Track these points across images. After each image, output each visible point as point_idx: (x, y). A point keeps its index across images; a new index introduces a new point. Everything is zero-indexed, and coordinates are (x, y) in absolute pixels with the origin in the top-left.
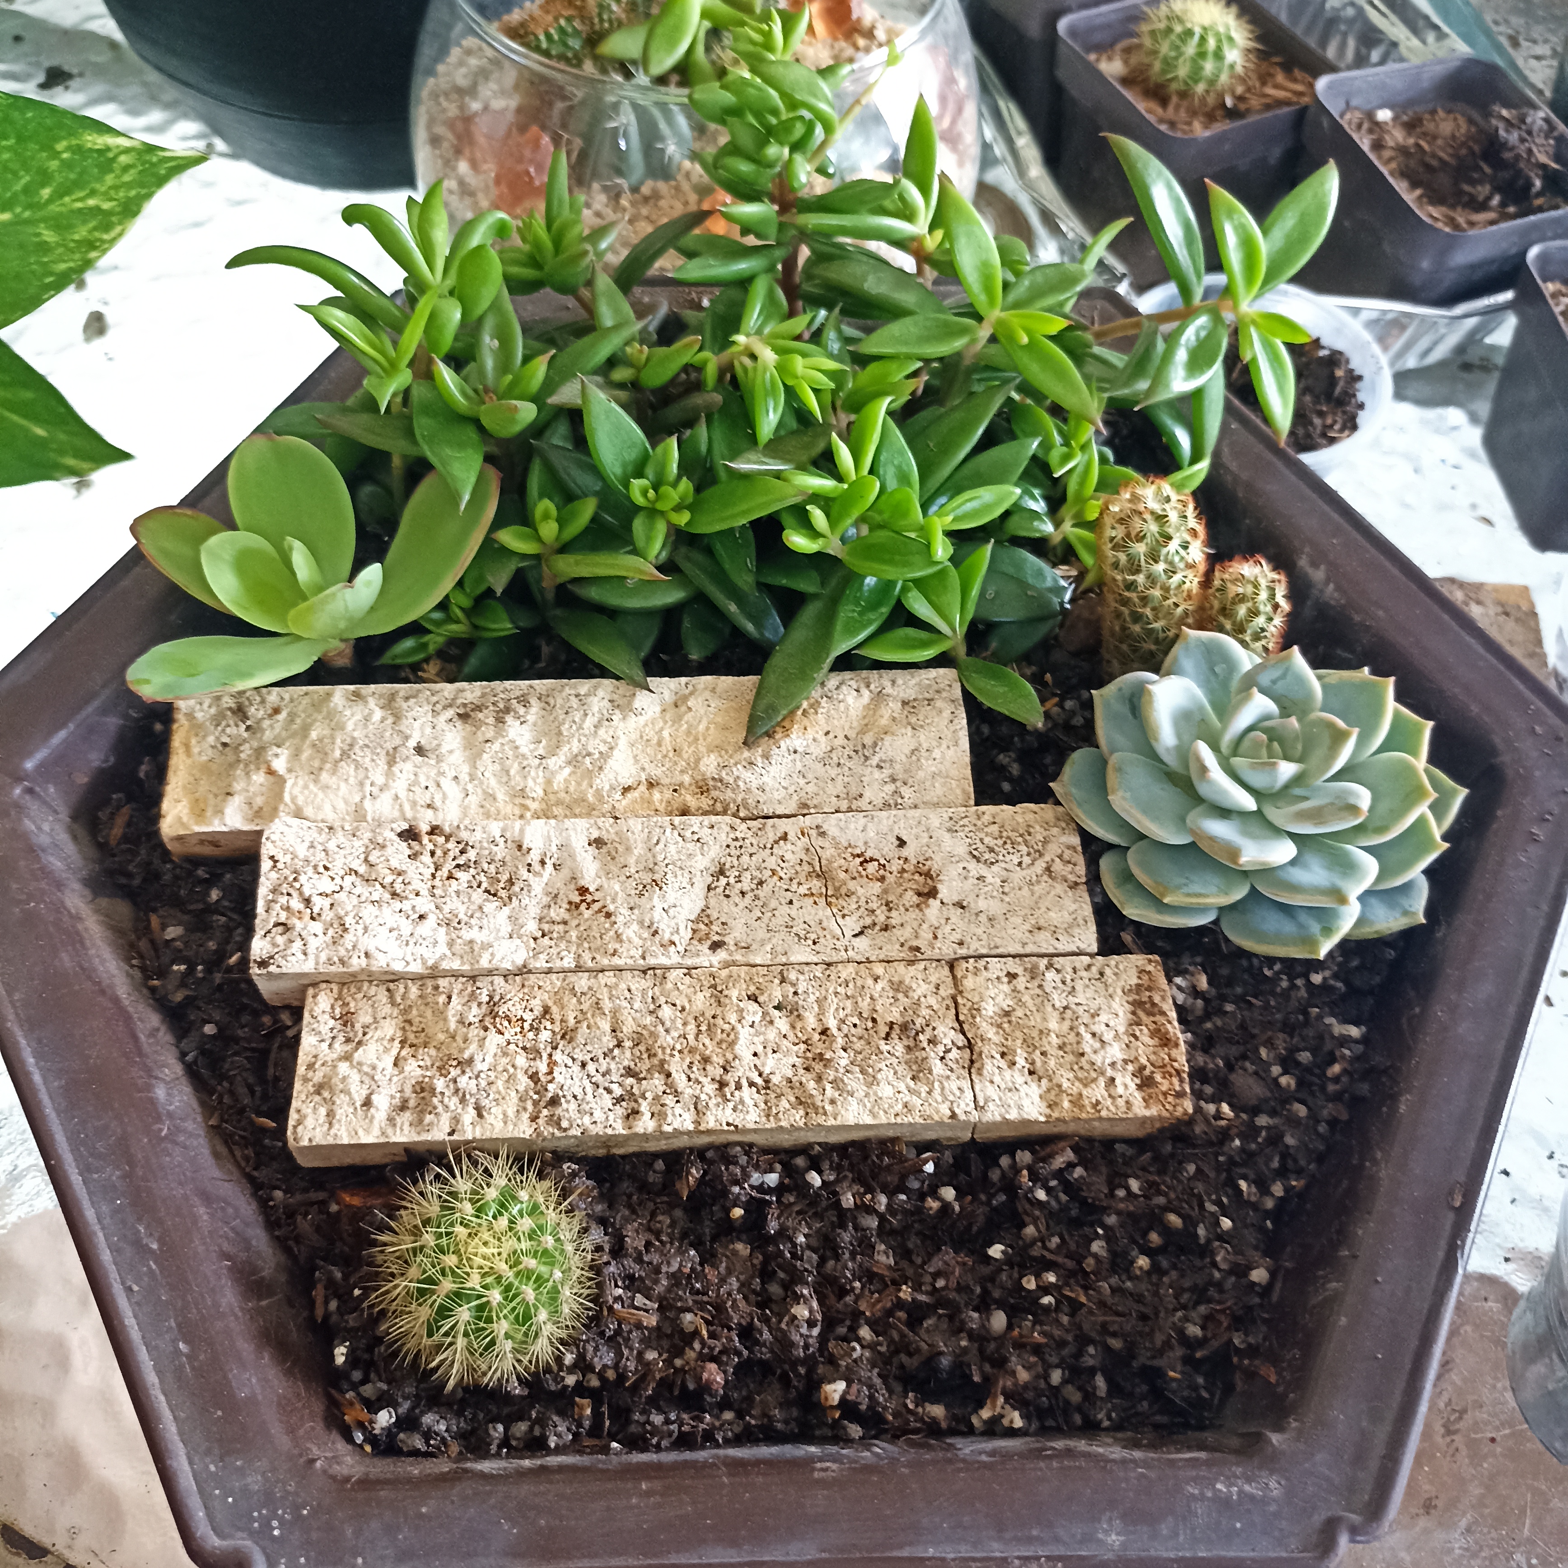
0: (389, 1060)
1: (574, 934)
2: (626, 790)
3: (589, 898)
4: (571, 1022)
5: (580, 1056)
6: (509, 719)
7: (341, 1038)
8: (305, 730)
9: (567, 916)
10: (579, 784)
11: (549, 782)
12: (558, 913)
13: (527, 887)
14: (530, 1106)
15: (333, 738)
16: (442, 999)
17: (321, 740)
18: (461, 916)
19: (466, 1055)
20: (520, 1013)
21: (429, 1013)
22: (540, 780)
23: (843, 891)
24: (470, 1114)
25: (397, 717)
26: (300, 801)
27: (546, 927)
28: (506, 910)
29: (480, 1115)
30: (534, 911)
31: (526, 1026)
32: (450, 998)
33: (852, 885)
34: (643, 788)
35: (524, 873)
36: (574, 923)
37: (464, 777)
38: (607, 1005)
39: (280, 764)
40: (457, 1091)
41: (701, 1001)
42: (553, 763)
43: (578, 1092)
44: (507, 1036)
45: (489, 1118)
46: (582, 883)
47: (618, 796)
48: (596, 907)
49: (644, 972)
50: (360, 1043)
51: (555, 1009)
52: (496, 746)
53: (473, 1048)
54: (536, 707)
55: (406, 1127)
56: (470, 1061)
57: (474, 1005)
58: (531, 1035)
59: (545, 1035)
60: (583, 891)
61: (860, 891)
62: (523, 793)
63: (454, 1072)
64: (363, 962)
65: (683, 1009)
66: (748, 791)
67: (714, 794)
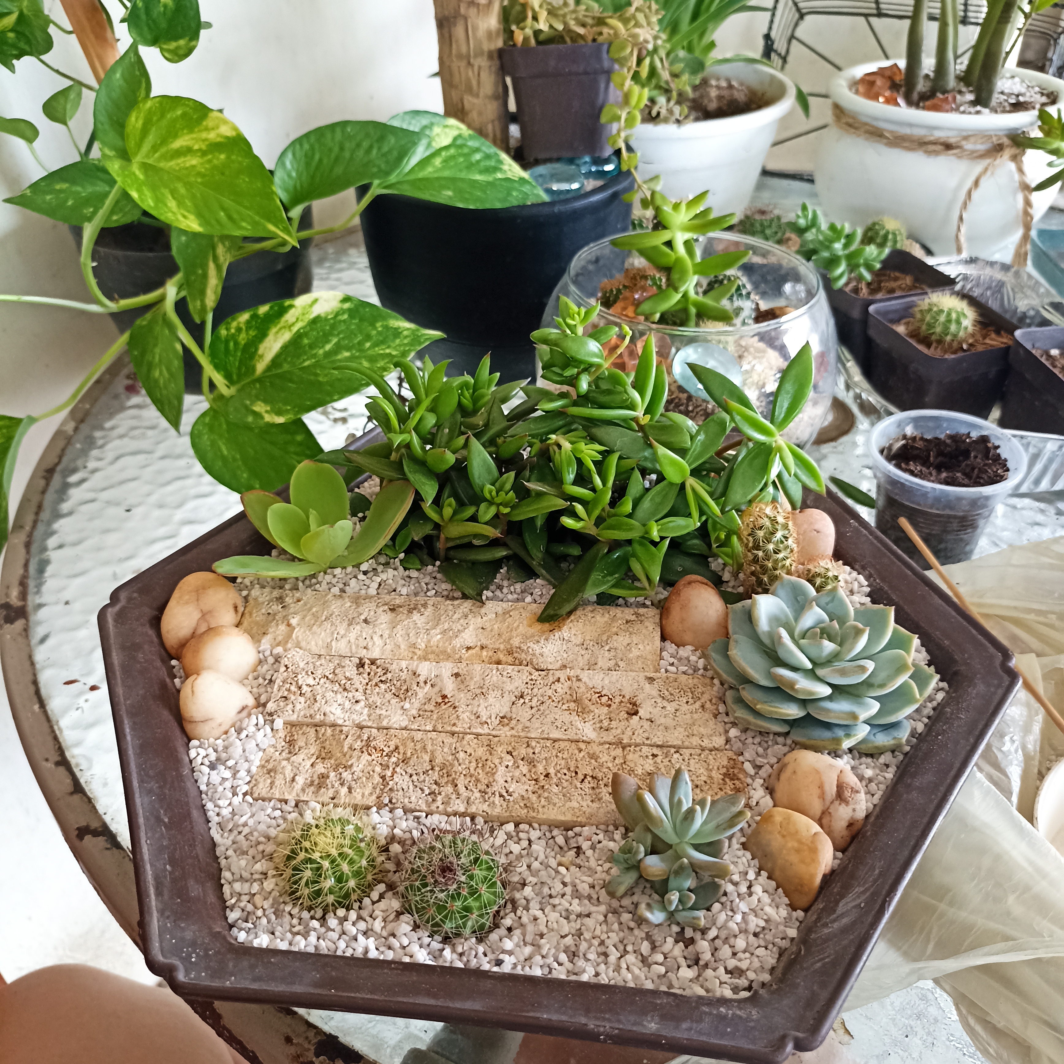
0: (309, 763)
1: (435, 716)
3: (447, 700)
5: (410, 772)
7: (287, 751)
9: (433, 709)
12: (429, 707)
13: (415, 694)
16: (343, 737)
19: (350, 763)
20: (382, 747)
21: (335, 743)
23: (586, 710)
27: (421, 713)
28: (402, 703)
31: (384, 754)
32: (347, 737)
33: (592, 707)
35: (415, 687)
36: (436, 711)
40: (340, 779)
43: (405, 788)
46: (445, 693)
48: (449, 704)
50: (296, 754)
51: (401, 748)
56: (351, 766)
57: (359, 741)
59: (394, 759)
60: (444, 697)
61: (596, 711)
63: (341, 770)
65: (470, 755)
66: (534, 655)
67: (515, 655)
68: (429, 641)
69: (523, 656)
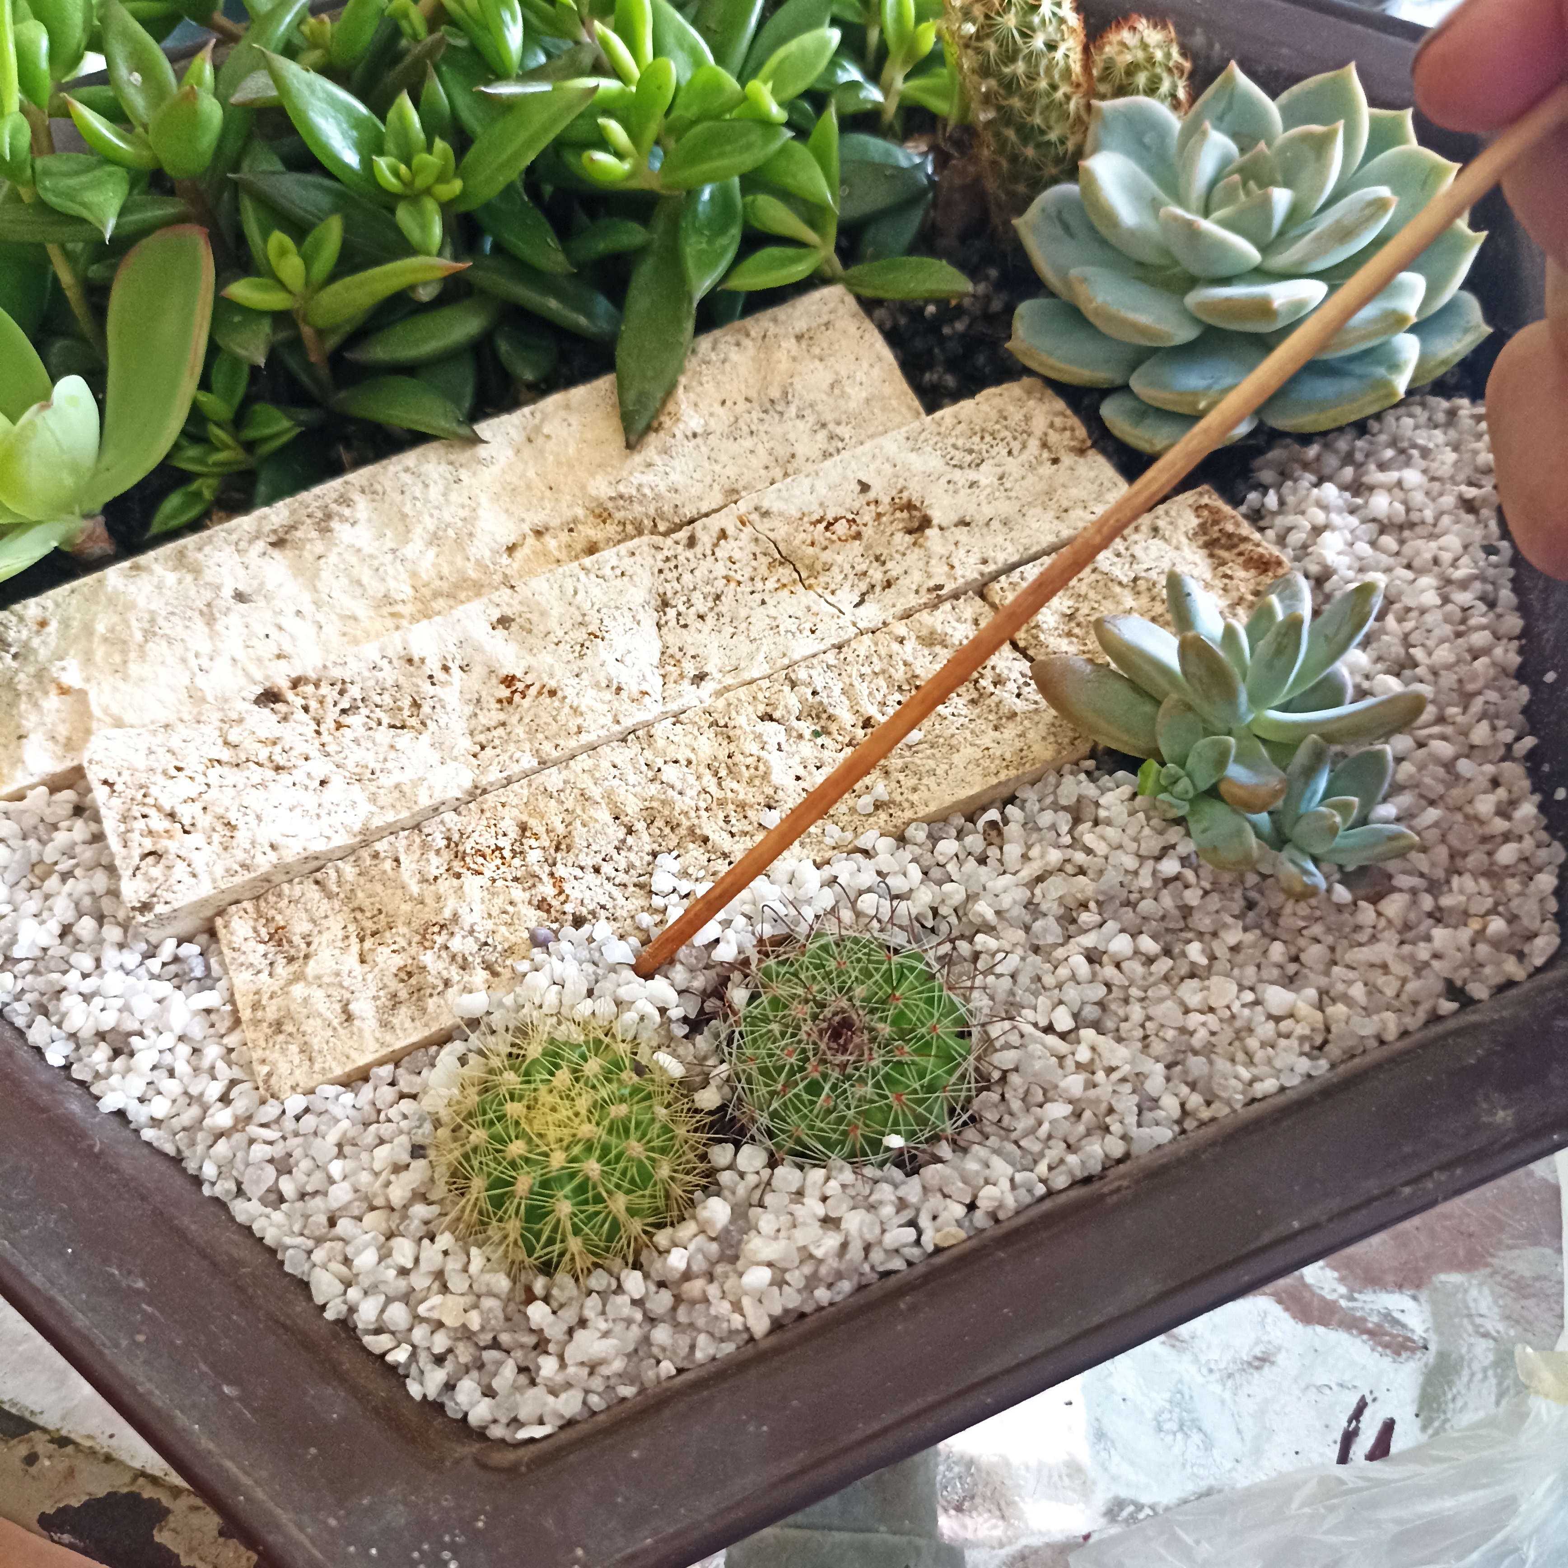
0: (352, 959)
1: (519, 731)
2: (512, 549)
3: (520, 686)
4: (561, 829)
5: (587, 861)
6: (335, 524)
7: (281, 961)
8: (88, 630)
9: (502, 716)
10: (452, 563)
12: (491, 716)
13: (439, 703)
15: (126, 622)
16: (388, 865)
17: (112, 630)
18: (372, 765)
19: (447, 913)
20: (492, 842)
21: (379, 888)
22: (403, 576)
23: (819, 566)
24: (481, 978)
25: (196, 571)
26: (115, 710)
27: (482, 738)
28: (425, 738)
29: (495, 974)
30: (459, 726)
31: (507, 853)
32: (397, 860)
33: (826, 556)
34: (531, 540)
35: (427, 689)
36: (514, 721)
37: (308, 608)
38: (595, 793)
39: (72, 676)
40: (453, 958)
41: (706, 746)
42: (410, 552)
43: (605, 901)
44: (488, 873)
45: (509, 975)
46: (504, 672)
47: (504, 559)
48: (533, 692)
49: (624, 739)
50: (307, 957)
51: (533, 823)
52: (333, 559)
53: (451, 903)
54: (362, 504)
55: (408, 1025)
56: (455, 919)
57: (432, 855)
58: (517, 862)
59: (534, 856)
60: (509, 681)
61: (839, 559)
62: (387, 600)
63: (440, 940)
64: (273, 857)
65: (689, 762)
66: (657, 497)
67: (619, 515)
68: (414, 574)
69: (638, 509)
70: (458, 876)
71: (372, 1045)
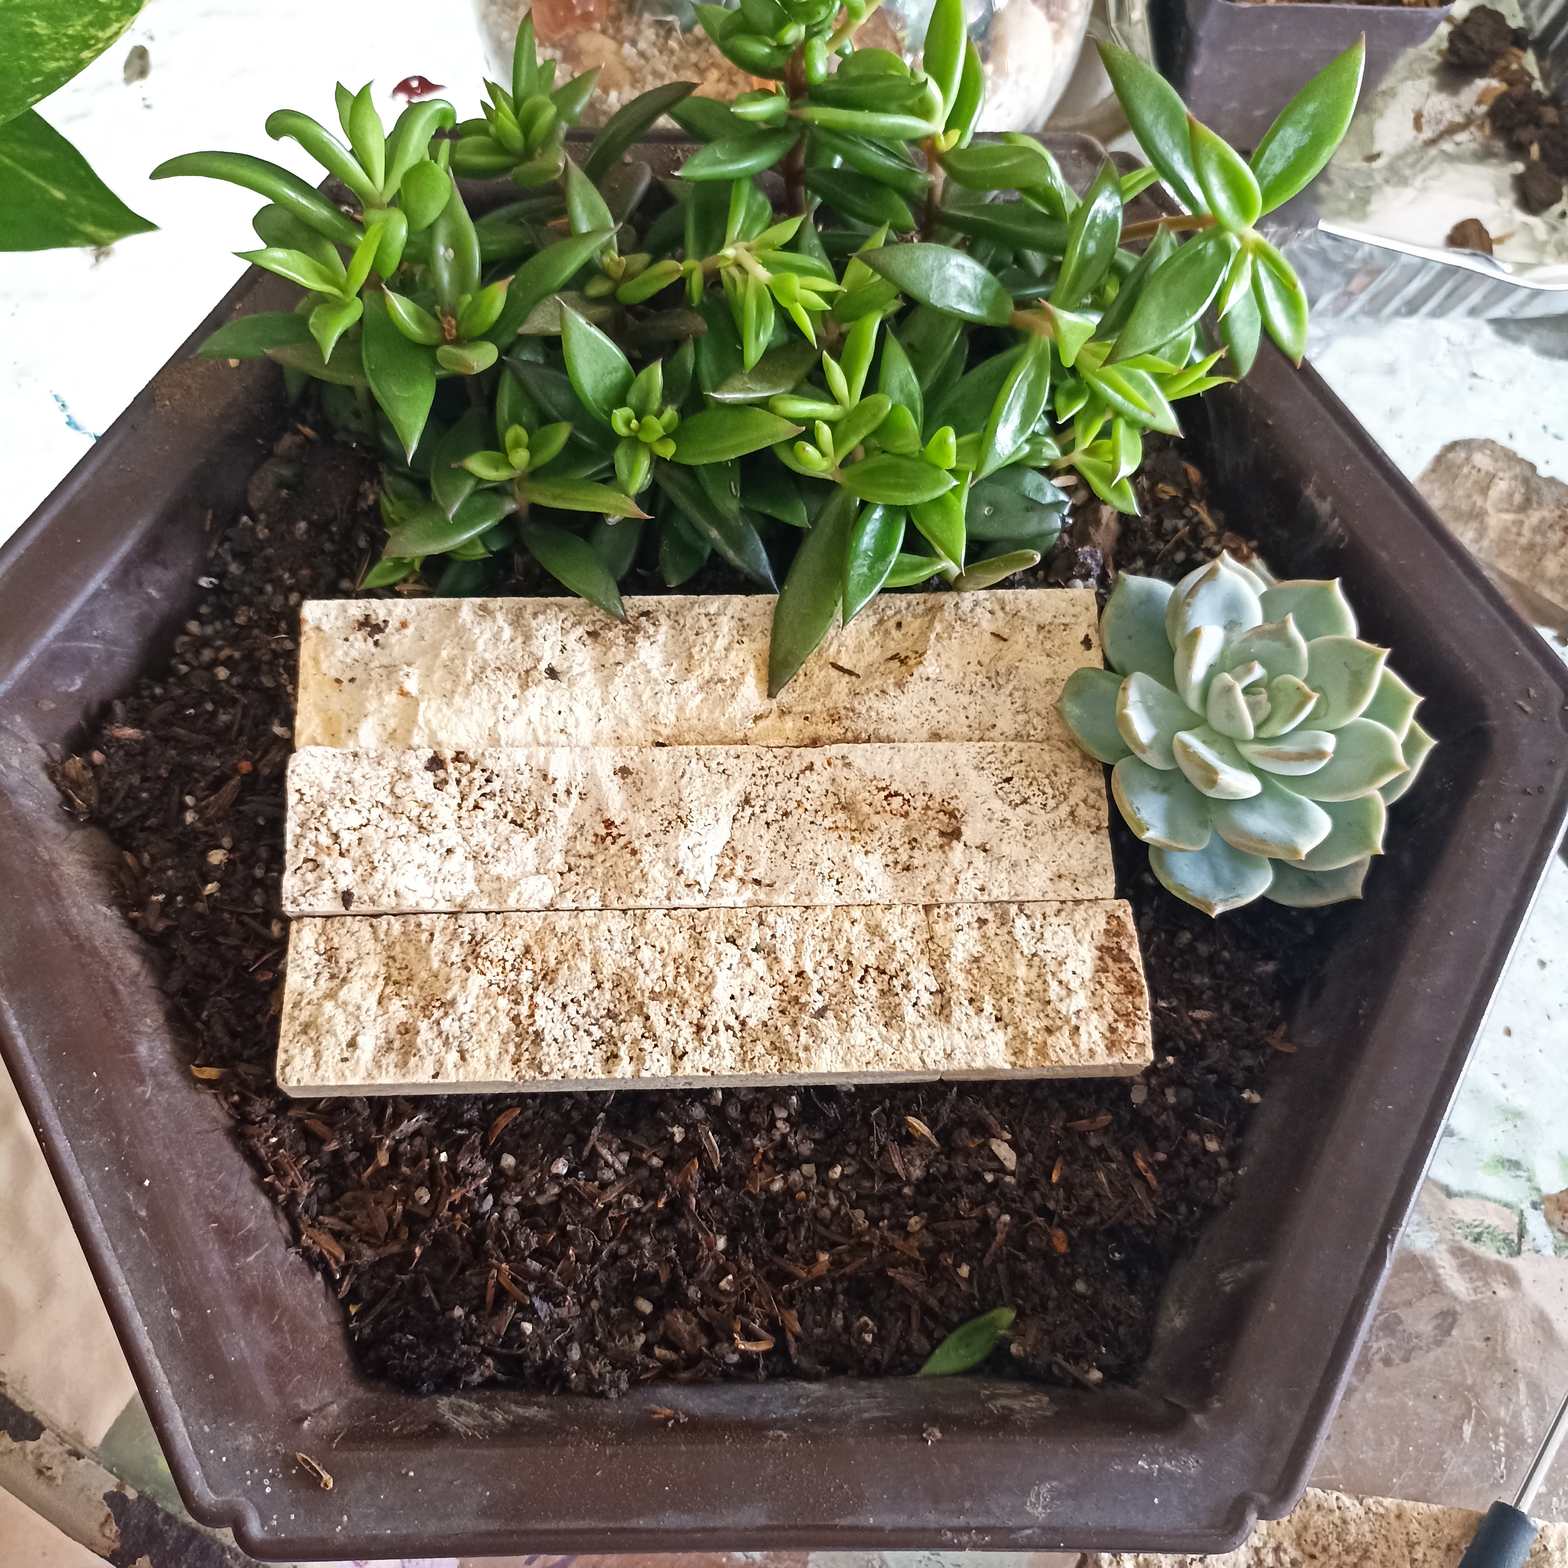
0: (373, 998)
1: (600, 870)
2: (757, 719)
3: (615, 831)
4: (552, 963)
5: (561, 998)
6: (639, 638)
7: (326, 975)
9: (593, 851)
10: (711, 712)
11: (681, 709)
12: (584, 846)
13: (553, 818)
14: (512, 1049)
16: (425, 936)
18: (489, 849)
19: (449, 996)
21: (412, 950)
22: (673, 707)
23: (867, 825)
24: (453, 1057)
25: (528, 638)
27: (572, 861)
28: (533, 842)
29: (463, 1058)
30: (560, 843)
31: (508, 966)
32: (432, 935)
33: (876, 820)
34: (774, 716)
35: (549, 803)
36: (600, 858)
37: (596, 701)
38: (587, 947)
39: (412, 685)
40: (440, 1033)
41: (680, 943)
42: (685, 688)
43: (559, 1036)
44: (489, 976)
45: (473, 1063)
46: (607, 815)
47: (750, 724)
48: (621, 841)
49: (624, 911)
50: (344, 980)
51: (535, 949)
52: (628, 669)
53: (455, 989)
54: (665, 627)
55: (392, 1069)
56: (453, 1003)
57: (457, 944)
58: (512, 976)
59: (526, 976)
60: (609, 824)
61: (884, 827)
62: (655, 719)
63: (437, 1014)
65: (662, 951)
70: (468, 970)
71: (362, 1072)
